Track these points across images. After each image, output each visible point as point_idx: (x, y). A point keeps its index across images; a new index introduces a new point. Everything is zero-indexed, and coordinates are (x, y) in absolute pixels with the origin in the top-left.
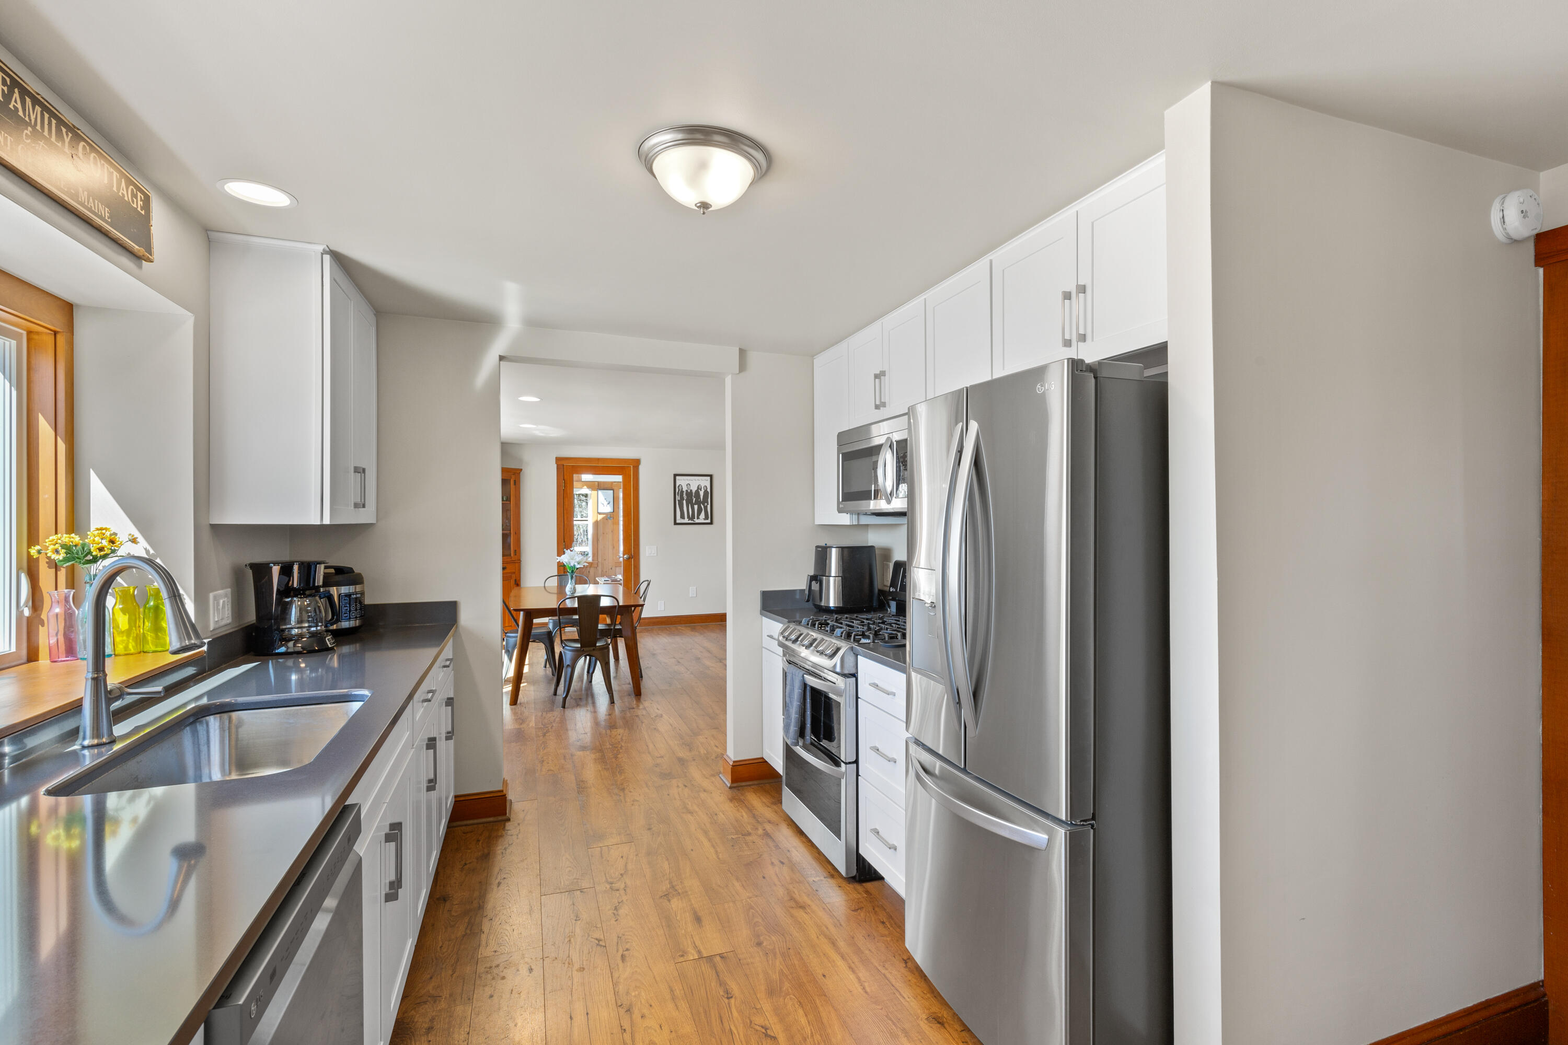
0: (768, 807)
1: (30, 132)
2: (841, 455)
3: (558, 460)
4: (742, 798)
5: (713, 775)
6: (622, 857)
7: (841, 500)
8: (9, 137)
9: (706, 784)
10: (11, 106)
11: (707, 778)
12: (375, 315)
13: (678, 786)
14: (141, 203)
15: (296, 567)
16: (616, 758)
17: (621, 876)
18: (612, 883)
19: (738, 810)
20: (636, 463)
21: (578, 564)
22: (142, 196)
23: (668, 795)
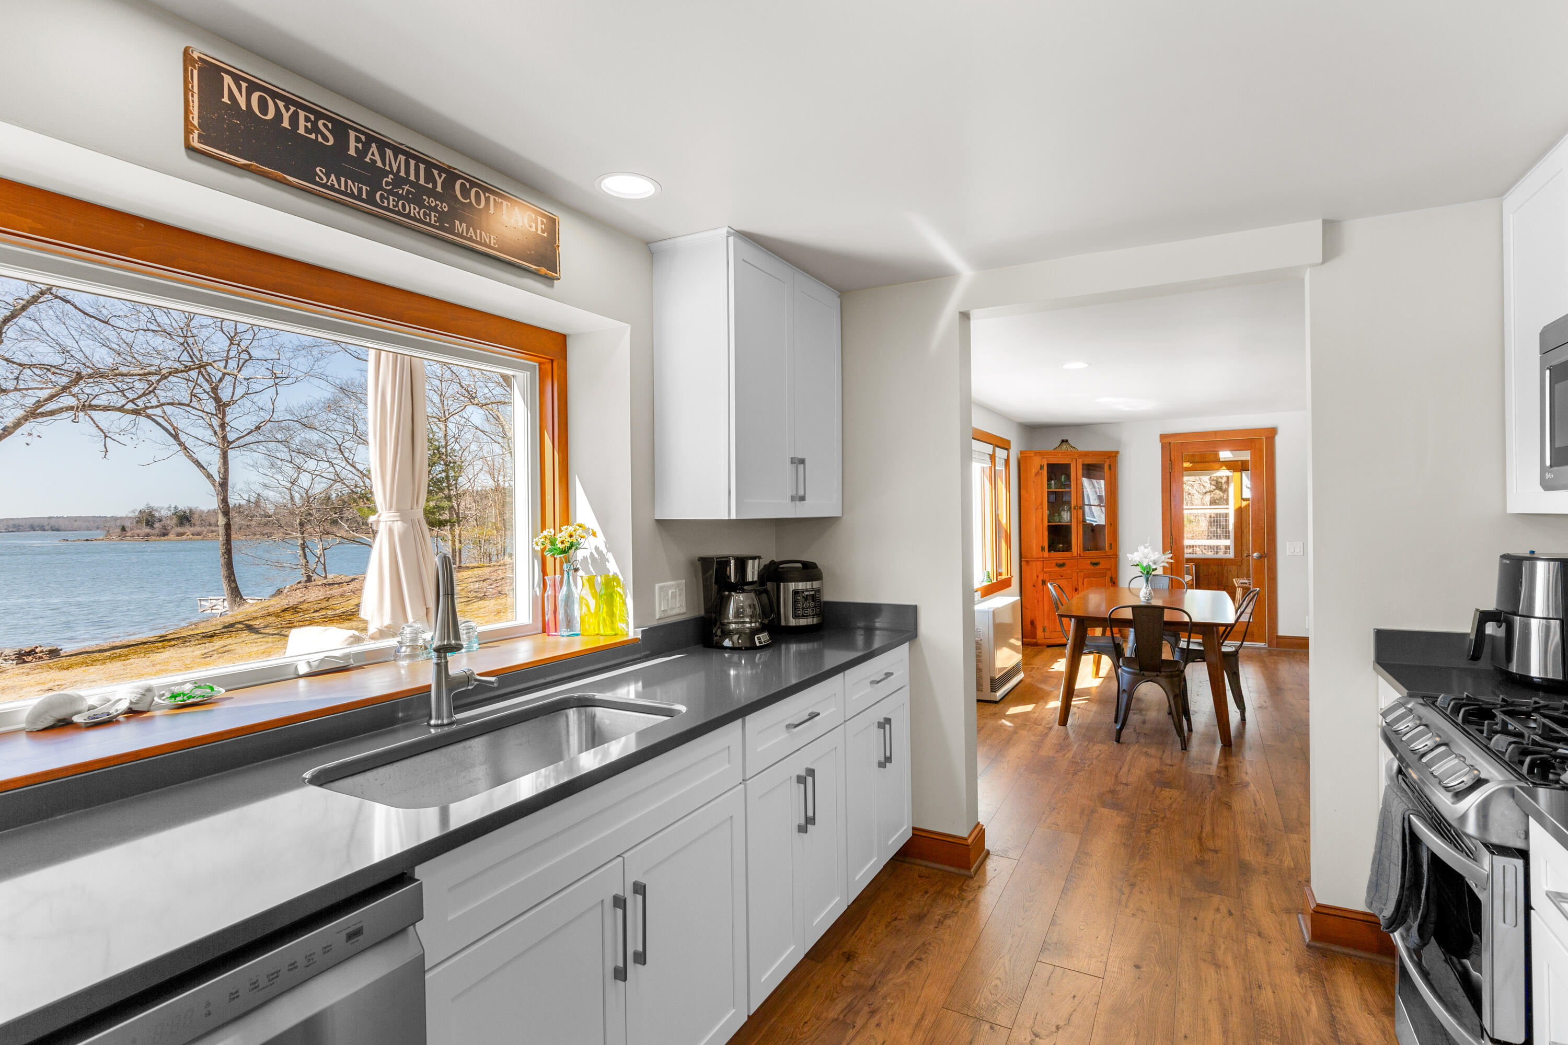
0: (1371, 1013)
1: (391, 179)
2: (1548, 372)
3: (1163, 437)
4: (1325, 973)
5: (1288, 911)
6: (1074, 997)
7: (1548, 463)
8: (364, 188)
9: (1268, 923)
10: (367, 160)
11: (1273, 912)
12: (840, 297)
13: (1218, 910)
14: (543, 226)
15: (732, 562)
16: (1148, 832)
17: (1054, 1029)
18: (1036, 1035)
19: (1305, 996)
20: (1271, 433)
21: (1155, 564)
22: (545, 220)
23: (1195, 919)
